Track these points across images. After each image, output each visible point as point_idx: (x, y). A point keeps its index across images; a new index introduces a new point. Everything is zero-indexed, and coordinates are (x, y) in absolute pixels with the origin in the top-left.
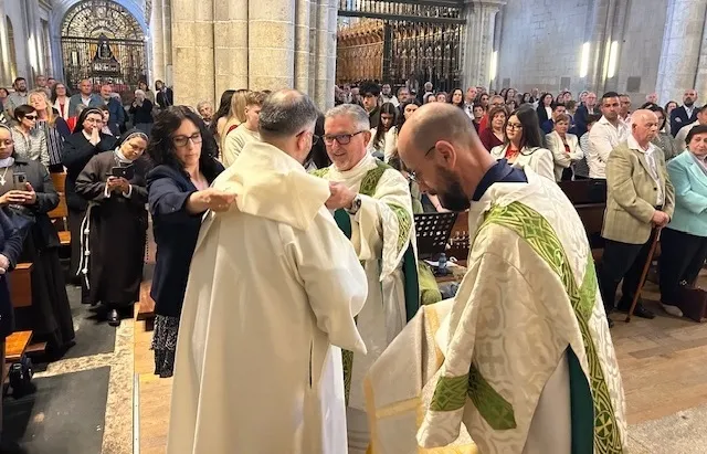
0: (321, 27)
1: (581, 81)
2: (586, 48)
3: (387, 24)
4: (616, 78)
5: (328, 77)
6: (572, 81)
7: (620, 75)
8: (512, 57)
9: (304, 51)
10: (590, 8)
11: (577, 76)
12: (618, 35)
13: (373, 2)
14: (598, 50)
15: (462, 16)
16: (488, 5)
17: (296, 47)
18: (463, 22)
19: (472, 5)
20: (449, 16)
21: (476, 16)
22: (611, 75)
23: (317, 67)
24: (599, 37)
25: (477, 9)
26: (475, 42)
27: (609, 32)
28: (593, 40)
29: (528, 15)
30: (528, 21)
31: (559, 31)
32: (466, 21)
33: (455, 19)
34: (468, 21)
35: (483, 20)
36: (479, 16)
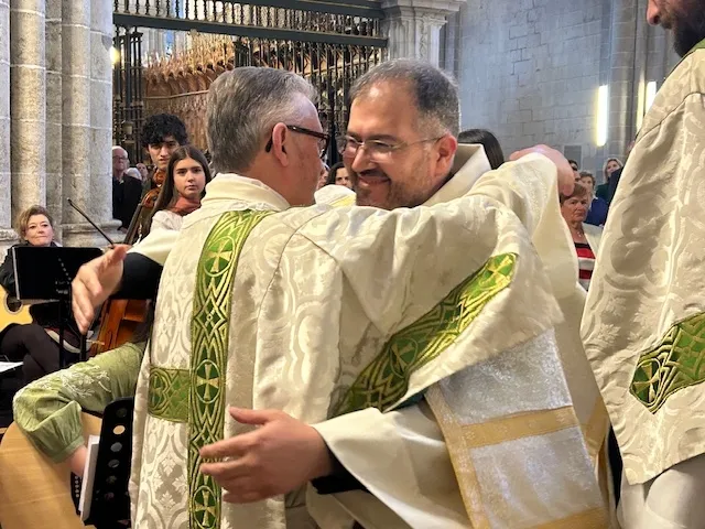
0: (74, 17)
1: (600, 151)
2: (602, 94)
3: (238, 44)
5: (93, 120)
6: (585, 151)
9: (33, 65)
10: (606, 24)
11: (590, 145)
12: (656, 68)
13: (219, 5)
14: (624, 98)
15: (380, 32)
16: (426, 11)
17: (15, 56)
18: (384, 44)
19: (397, 11)
20: (356, 32)
21: (405, 32)
23: (67, 101)
24: (625, 75)
25: (406, 18)
27: (641, 64)
28: (615, 80)
29: (500, 37)
30: (501, 48)
31: (555, 64)
32: (387, 41)
33: (368, 36)
34: (391, 41)
35: (418, 38)
36: (411, 31)
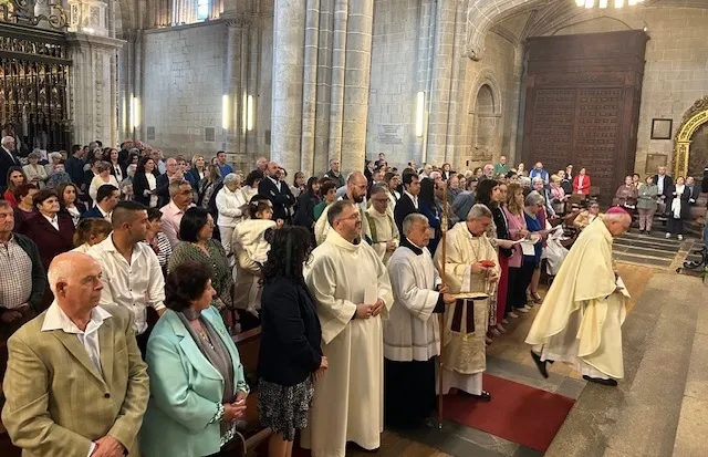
1: (224, 132)
2: (226, 99)
4: (255, 131)
6: (216, 131)
7: (259, 129)
8: (155, 104)
10: (225, 62)
11: (220, 127)
12: (252, 90)
14: (236, 104)
15: (66, 55)
19: (77, 44)
20: (47, 53)
21: (84, 57)
22: (250, 128)
24: (236, 90)
25: (84, 48)
26: (86, 88)
27: (243, 86)
28: (230, 92)
29: (167, 61)
30: (168, 68)
31: (199, 80)
32: (71, 62)
33: (57, 58)
34: (75, 63)
35: (94, 63)
36: (88, 58)
